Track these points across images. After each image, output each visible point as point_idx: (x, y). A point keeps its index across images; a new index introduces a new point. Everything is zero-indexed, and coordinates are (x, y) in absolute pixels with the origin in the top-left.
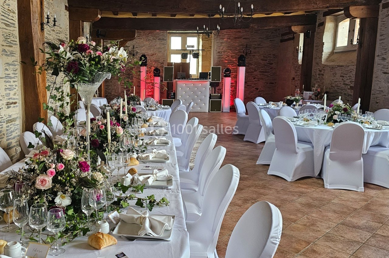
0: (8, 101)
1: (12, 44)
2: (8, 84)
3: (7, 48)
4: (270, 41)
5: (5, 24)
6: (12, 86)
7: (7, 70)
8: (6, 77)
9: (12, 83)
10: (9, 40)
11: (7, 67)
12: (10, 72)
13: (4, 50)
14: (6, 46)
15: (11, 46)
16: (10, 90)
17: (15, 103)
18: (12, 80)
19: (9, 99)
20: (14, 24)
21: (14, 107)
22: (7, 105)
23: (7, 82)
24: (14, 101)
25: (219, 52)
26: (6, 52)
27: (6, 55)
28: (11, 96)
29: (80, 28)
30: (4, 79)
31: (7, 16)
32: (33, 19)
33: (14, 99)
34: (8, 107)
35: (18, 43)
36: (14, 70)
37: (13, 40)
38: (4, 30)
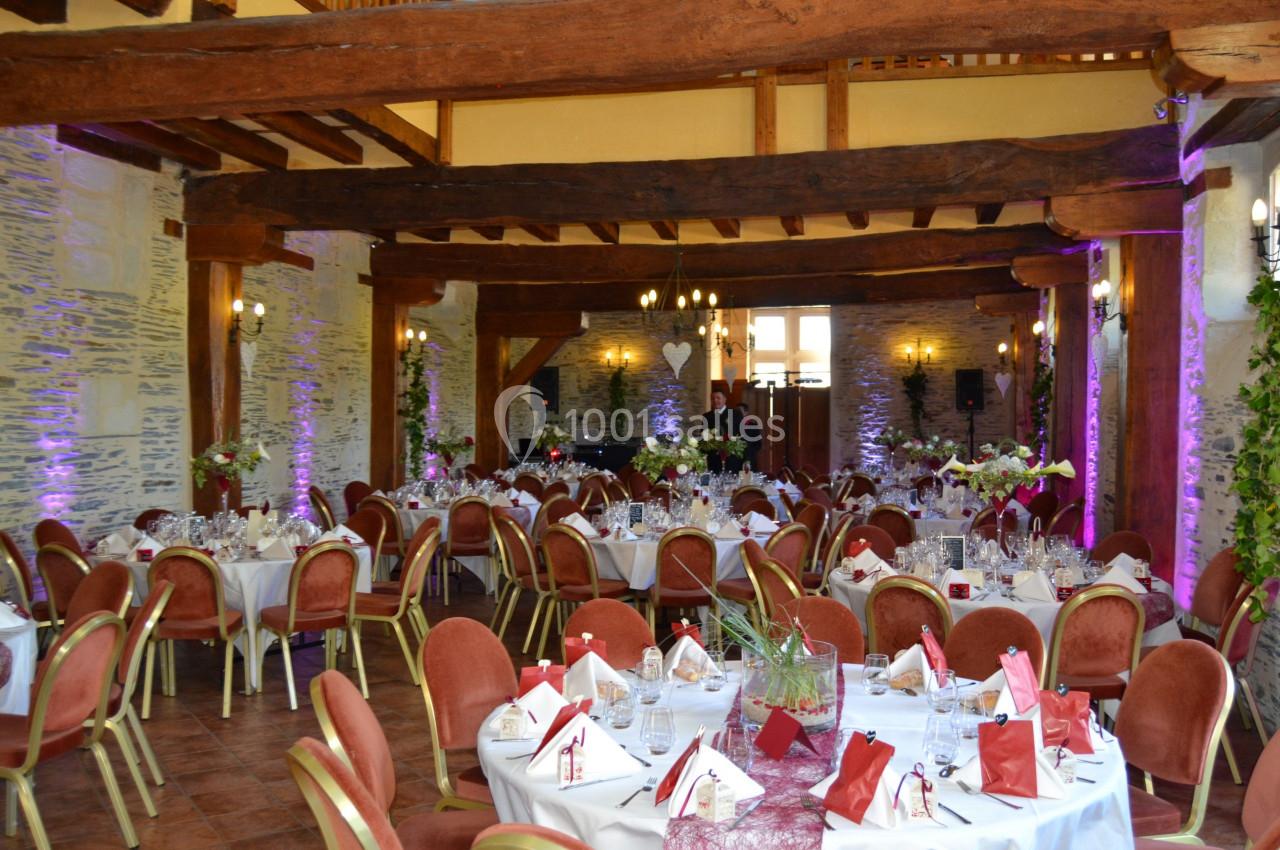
0: (150, 479)
1: (169, 371)
2: (150, 447)
3: (152, 380)
4: (984, 329)
5: (147, 336)
6: (162, 450)
7: (148, 420)
8: (145, 433)
9: (162, 446)
10: (161, 365)
11: (151, 416)
12: (160, 423)
13: (145, 385)
14: (152, 376)
15: (165, 376)
16: (156, 459)
17: (169, 483)
18: (162, 439)
19: (151, 475)
20: (178, 334)
21: (166, 490)
22: (144, 485)
23: (148, 443)
24: (166, 479)
25: (844, 360)
26: (149, 387)
27: (150, 393)
28: (159, 470)
29: (394, 322)
30: (142, 438)
31: (156, 321)
33: (167, 475)
34: (150, 490)
36: (169, 421)
37: (173, 363)
38: (147, 348)
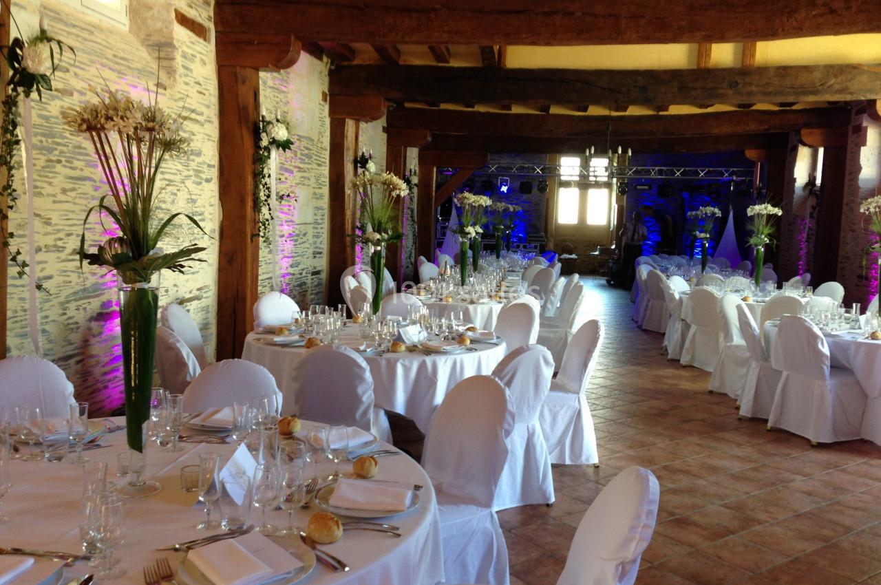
0: (315, 250)
1: (322, 185)
2: (316, 231)
3: (317, 191)
5: (316, 163)
6: (319, 233)
7: (315, 215)
8: (314, 222)
9: (319, 230)
10: (320, 181)
11: (316, 212)
12: (319, 217)
13: (315, 193)
14: (317, 188)
15: (321, 188)
16: (317, 238)
17: (321, 253)
18: (320, 226)
19: (315, 248)
20: (325, 163)
21: (319, 257)
24: (320, 251)
27: (316, 198)
28: (318, 245)
29: (401, 156)
30: (313, 225)
32: (347, 157)
33: (320, 248)
34: (315, 257)
35: (327, 184)
37: (324, 180)
38: (316, 171)
